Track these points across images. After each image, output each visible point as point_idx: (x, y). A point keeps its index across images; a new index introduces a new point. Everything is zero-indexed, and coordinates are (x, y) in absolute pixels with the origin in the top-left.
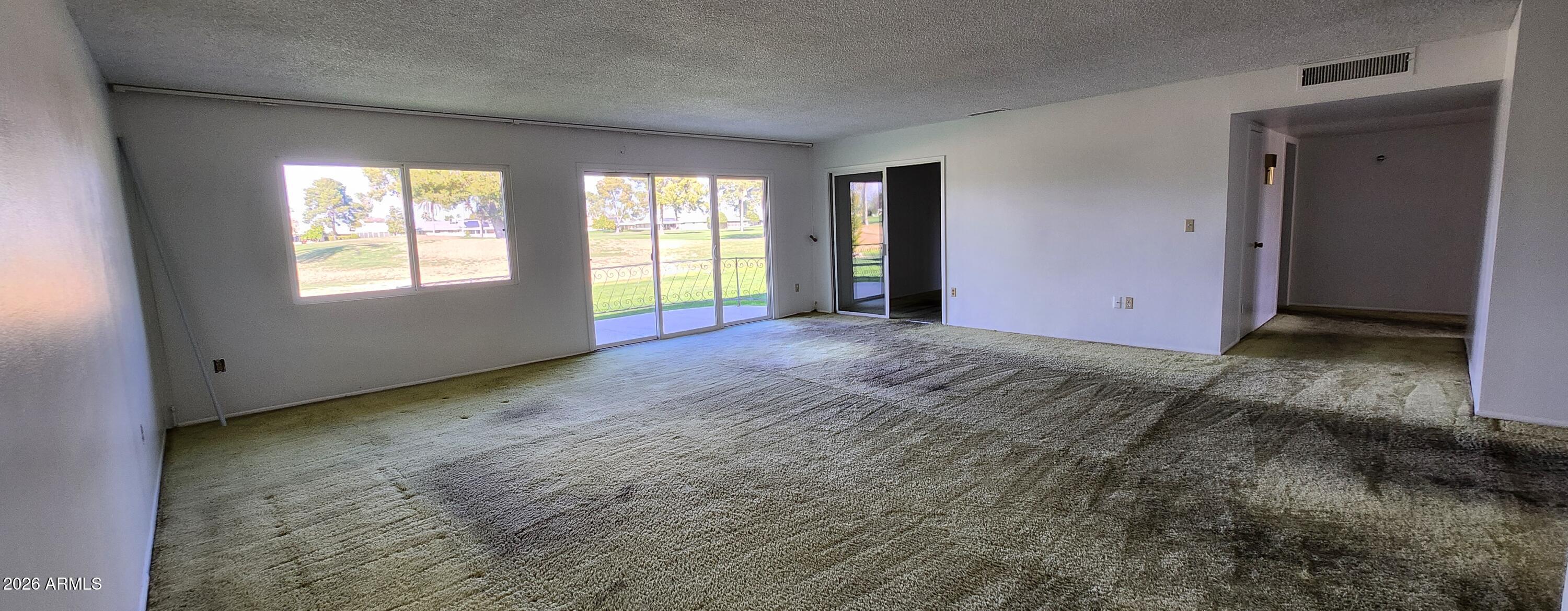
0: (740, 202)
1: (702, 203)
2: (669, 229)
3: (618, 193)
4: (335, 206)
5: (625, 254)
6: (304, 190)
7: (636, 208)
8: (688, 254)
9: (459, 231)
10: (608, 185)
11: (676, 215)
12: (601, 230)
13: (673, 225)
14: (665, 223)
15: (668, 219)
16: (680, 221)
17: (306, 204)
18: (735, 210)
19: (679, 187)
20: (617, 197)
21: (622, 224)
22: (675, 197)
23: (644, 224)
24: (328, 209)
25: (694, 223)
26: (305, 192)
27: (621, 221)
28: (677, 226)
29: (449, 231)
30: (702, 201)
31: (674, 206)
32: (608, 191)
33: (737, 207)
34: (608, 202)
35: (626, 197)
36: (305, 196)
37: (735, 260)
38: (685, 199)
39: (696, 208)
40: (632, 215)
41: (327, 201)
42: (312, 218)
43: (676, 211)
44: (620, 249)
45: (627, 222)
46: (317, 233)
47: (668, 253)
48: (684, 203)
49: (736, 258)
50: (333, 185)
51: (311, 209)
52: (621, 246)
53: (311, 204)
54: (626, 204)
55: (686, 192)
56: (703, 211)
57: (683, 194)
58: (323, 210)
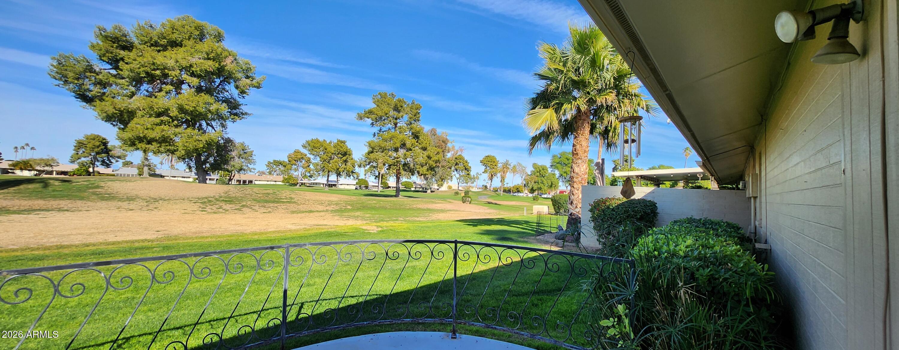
0: (379, 173)
1: (355, 173)
2: (331, 187)
3: (301, 162)
4: (98, 153)
5: (295, 202)
6: (76, 140)
7: (312, 172)
8: (344, 206)
9: (189, 177)
10: (295, 156)
11: (337, 178)
12: (287, 184)
13: (335, 185)
14: (329, 183)
15: (331, 181)
16: (340, 182)
17: (74, 150)
18: (375, 179)
19: (341, 161)
20: (301, 164)
21: (301, 182)
22: (338, 167)
23: (316, 183)
24: (91, 155)
25: (348, 185)
26: (76, 142)
27: (301, 180)
28: (337, 186)
29: (182, 177)
30: (355, 171)
31: (336, 173)
32: (295, 160)
33: (376, 176)
34: (294, 167)
35: (306, 165)
36: (75, 145)
37: (453, 245)
38: (344, 169)
39: (350, 176)
40: (309, 176)
41: (91, 149)
42: (77, 160)
43: (337, 176)
44: (291, 198)
45: (305, 181)
46: (83, 170)
47: (329, 204)
48: (343, 171)
49: (456, 242)
50: (99, 139)
51: (77, 154)
52: (293, 196)
53: (79, 150)
54: (306, 169)
55: (346, 165)
56: (354, 177)
57: (344, 166)
58: (87, 155)
